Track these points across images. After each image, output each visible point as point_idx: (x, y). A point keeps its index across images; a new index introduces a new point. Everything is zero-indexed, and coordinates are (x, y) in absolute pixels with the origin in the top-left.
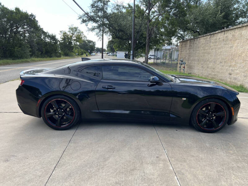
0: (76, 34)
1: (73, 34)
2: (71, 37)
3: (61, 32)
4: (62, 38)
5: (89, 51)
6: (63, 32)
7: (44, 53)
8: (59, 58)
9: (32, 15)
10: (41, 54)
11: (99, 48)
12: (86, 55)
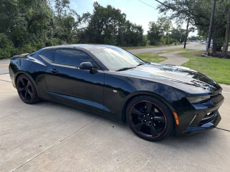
0: (164, 23)
1: (161, 24)
2: (160, 27)
3: (150, 22)
4: (151, 29)
5: (180, 40)
6: (152, 22)
7: (129, 42)
8: (143, 47)
9: (118, 10)
10: (127, 43)
11: (195, 36)
12: (174, 44)
